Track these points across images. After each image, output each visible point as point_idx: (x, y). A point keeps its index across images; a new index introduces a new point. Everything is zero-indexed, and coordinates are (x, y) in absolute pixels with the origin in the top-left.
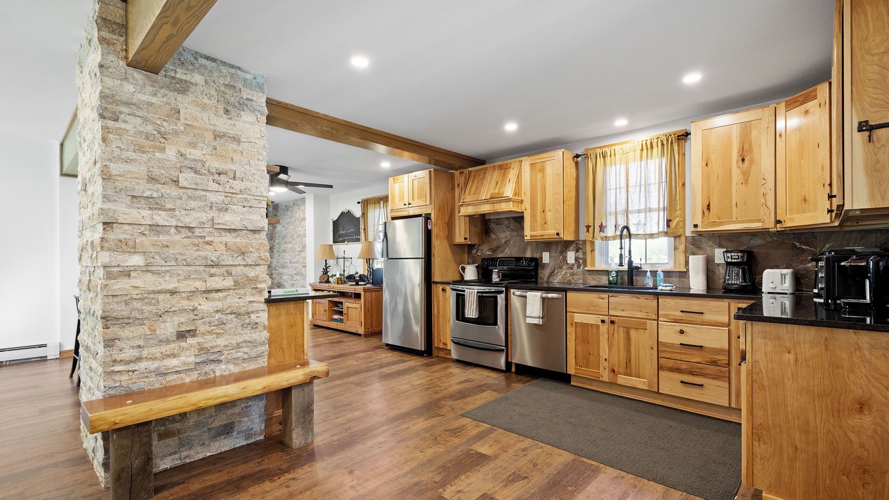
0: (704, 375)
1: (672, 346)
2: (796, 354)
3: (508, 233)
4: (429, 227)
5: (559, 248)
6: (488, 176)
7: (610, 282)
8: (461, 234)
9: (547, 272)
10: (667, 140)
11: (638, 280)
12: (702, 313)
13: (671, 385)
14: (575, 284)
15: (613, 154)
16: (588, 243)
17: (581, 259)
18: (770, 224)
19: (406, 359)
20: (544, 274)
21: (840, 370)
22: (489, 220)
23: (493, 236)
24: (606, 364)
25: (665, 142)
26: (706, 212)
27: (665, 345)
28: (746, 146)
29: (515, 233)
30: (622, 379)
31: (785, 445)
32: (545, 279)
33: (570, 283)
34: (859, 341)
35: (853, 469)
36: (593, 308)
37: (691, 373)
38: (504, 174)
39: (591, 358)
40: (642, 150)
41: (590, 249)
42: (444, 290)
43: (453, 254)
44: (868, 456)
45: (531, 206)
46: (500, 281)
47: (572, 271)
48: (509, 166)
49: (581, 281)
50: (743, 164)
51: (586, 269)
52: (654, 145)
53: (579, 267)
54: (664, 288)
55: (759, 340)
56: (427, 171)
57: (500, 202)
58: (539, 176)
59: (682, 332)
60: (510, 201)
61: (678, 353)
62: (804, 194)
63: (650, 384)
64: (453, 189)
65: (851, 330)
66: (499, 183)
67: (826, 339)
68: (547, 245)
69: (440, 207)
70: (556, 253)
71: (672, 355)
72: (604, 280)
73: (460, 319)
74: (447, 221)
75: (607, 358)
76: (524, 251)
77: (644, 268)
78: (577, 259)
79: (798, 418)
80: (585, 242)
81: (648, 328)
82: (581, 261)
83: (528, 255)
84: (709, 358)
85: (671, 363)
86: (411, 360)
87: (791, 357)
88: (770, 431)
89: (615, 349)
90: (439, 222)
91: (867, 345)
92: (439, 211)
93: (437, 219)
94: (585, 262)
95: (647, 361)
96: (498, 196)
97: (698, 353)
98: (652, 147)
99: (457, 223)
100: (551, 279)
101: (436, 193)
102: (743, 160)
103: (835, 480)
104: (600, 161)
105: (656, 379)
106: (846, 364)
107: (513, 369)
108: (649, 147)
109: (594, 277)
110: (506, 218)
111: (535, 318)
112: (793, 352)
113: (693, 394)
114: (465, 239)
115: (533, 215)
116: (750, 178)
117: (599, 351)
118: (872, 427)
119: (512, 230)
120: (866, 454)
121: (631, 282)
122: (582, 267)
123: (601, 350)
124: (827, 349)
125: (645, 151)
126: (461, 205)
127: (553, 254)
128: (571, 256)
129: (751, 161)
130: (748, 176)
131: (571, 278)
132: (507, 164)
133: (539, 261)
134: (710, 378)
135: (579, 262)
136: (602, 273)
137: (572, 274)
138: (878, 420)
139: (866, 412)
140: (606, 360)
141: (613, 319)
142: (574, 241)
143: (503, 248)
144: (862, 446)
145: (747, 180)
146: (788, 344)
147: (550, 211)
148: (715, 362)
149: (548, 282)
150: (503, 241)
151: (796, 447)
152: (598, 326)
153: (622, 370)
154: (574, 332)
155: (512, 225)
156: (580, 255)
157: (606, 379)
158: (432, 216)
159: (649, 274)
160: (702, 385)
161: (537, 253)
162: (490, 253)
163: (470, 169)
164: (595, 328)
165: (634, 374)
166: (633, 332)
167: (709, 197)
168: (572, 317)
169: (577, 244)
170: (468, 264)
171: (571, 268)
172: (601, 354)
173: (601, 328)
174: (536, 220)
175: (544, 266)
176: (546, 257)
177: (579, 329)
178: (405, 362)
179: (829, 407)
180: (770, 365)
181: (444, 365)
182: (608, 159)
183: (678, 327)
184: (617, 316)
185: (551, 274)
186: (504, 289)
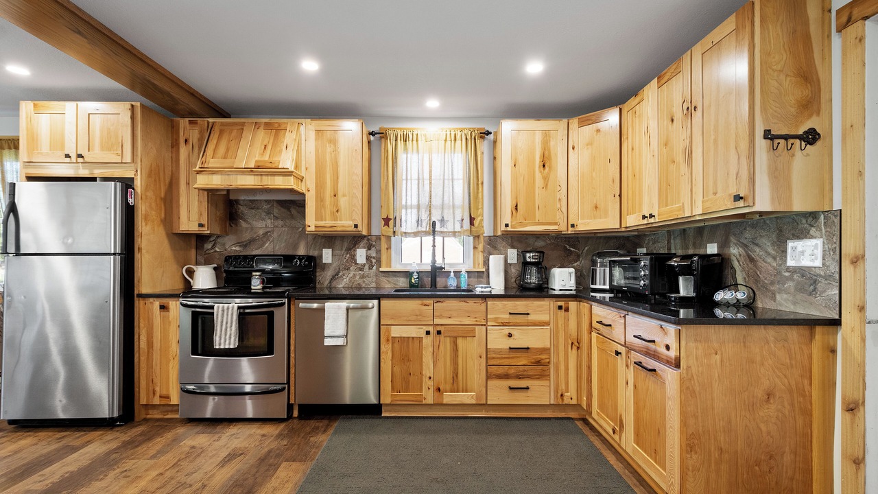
0: (529, 377)
1: (499, 351)
2: (722, 354)
3: (269, 221)
4: (131, 201)
5: (346, 245)
6: (248, 135)
7: (412, 285)
8: (192, 217)
9: (329, 274)
10: (471, 136)
11: (440, 282)
12: (528, 314)
13: (499, 394)
14: (367, 288)
15: (415, 139)
16: (383, 239)
17: (374, 258)
18: (562, 227)
19: (77, 443)
20: (324, 278)
21: (754, 365)
22: (237, 201)
23: (244, 224)
24: (430, 383)
25: (469, 137)
26: (514, 212)
27: (495, 350)
28: (546, 153)
29: (280, 223)
30: (449, 398)
31: (712, 449)
32: (326, 283)
33: (360, 288)
34: (767, 336)
35: (763, 458)
36: (414, 317)
37: (518, 377)
38: (276, 136)
39: (412, 379)
40: (446, 140)
41: (386, 246)
42: (163, 308)
43: (173, 247)
44: (773, 442)
45: (316, 187)
46: (264, 288)
47: (362, 273)
48: (283, 127)
49: (374, 285)
50: (544, 169)
51: (381, 270)
52: (458, 137)
53: (371, 267)
54: (484, 290)
55: (691, 344)
56: (127, 105)
57: (273, 174)
58: (329, 149)
59: (510, 335)
60: (291, 175)
61: (506, 358)
62: (595, 202)
63: (478, 398)
64: (175, 146)
65: (762, 326)
66: (269, 147)
67: (744, 336)
68: (329, 239)
69: (151, 171)
70: (342, 250)
71: (501, 361)
72: (402, 283)
73: (200, 351)
74: (163, 195)
75: (432, 376)
76: (296, 246)
77: (447, 269)
78: (368, 258)
79: (723, 420)
80: (378, 238)
81: (477, 335)
82: (374, 261)
83: (302, 251)
84: (534, 359)
85: (501, 370)
86: (89, 442)
87: (718, 357)
88: (700, 439)
89: (440, 364)
90: (150, 194)
91: (772, 339)
92: (149, 176)
93: (147, 188)
94: (379, 262)
95: (474, 370)
96: (270, 165)
97: (524, 355)
98: (455, 140)
99: (183, 200)
100: (334, 284)
101: (145, 145)
102: (544, 166)
103: (750, 474)
104: (400, 144)
105: (484, 389)
106: (758, 358)
107: (296, 413)
108: (453, 139)
109: (390, 279)
110: (266, 201)
111: (338, 337)
112: (719, 353)
113: (520, 399)
114: (201, 225)
115: (320, 199)
116: (549, 184)
117: (422, 369)
118: (776, 414)
119: (276, 218)
120: (771, 440)
121: (434, 284)
122: (374, 268)
123: (424, 367)
124: (745, 346)
125: (448, 142)
126: (198, 172)
127: (338, 252)
128: (361, 255)
129: (550, 167)
130: (548, 181)
131: (360, 281)
132: (280, 124)
133: (318, 261)
134: (534, 379)
135: (371, 262)
136: (398, 275)
137: (363, 277)
138: (780, 407)
139: (772, 401)
140: (430, 378)
141: (439, 328)
142: (365, 236)
143: (261, 242)
144: (769, 433)
145: (547, 185)
146: (716, 345)
147: (344, 196)
148: (539, 362)
149: (330, 288)
150: (261, 232)
151: (721, 449)
152: (420, 339)
153: (448, 387)
154: (391, 349)
155: (276, 211)
156: (373, 253)
157: (430, 401)
158: (138, 183)
159: (452, 274)
160: (528, 388)
161: (315, 250)
162: (237, 248)
163: (211, 120)
164: (417, 343)
165: (461, 389)
166: (460, 342)
167: (517, 198)
168: (388, 331)
169: (368, 240)
170: (197, 264)
171: (361, 269)
172: (424, 373)
173: (424, 341)
174: (323, 206)
175: (325, 267)
176: (327, 256)
177: (397, 345)
178: (75, 449)
179: (747, 403)
180: (700, 369)
181: (169, 435)
182: (409, 144)
183: (507, 330)
184: (442, 325)
185: (333, 277)
186: (286, 300)
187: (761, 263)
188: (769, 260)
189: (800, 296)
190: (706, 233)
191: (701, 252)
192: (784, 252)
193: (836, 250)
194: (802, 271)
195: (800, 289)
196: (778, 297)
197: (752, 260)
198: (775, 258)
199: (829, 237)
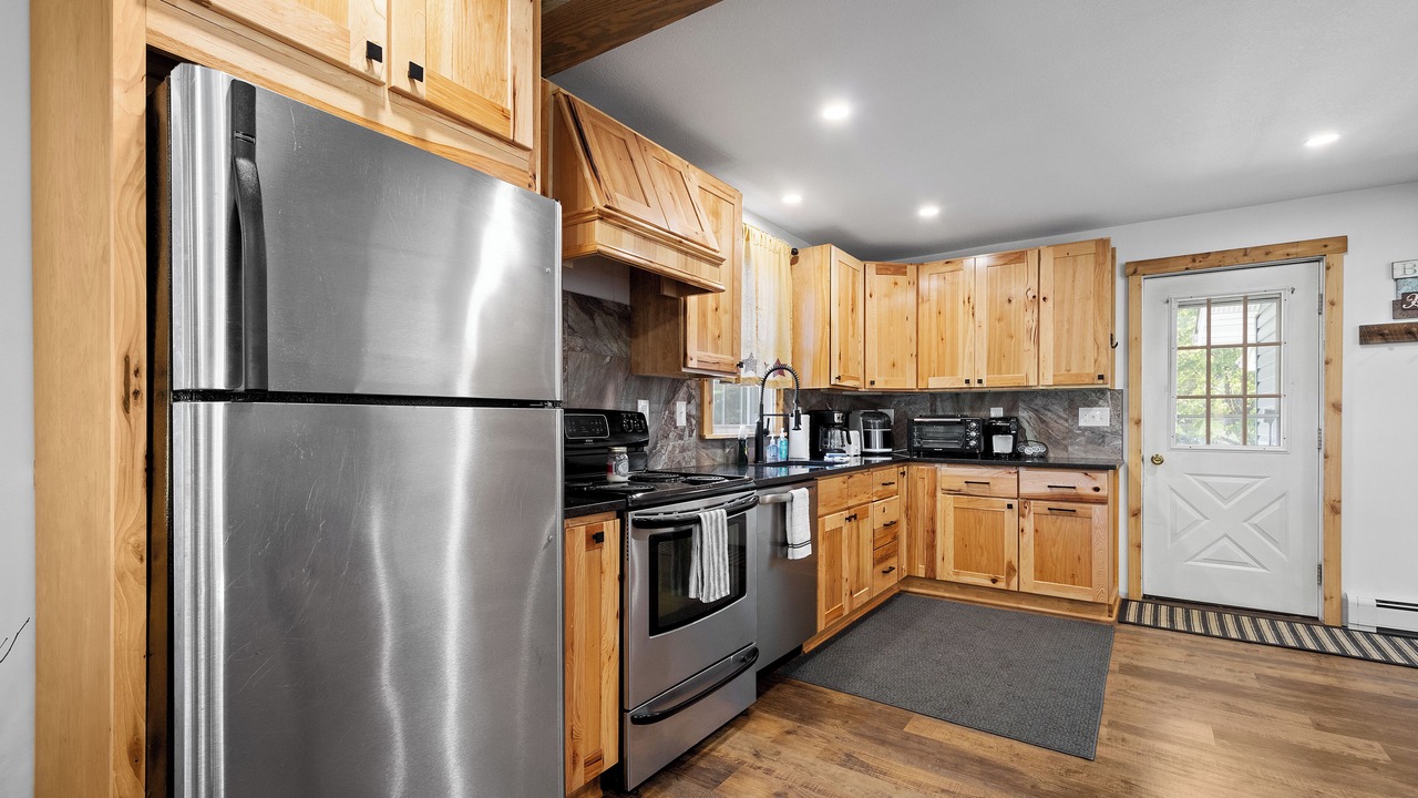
5: (665, 393)
13: (878, 582)
17: (695, 416)
24: (847, 586)
27: (877, 531)
28: (855, 296)
30: (856, 601)
36: (838, 501)
37: (886, 557)
39: (836, 586)
41: (709, 399)
47: (681, 443)
49: (693, 463)
50: (853, 314)
51: (703, 436)
53: (691, 433)
59: (884, 511)
61: (882, 537)
62: (892, 359)
63: (870, 592)
68: (645, 381)
70: (660, 401)
71: (880, 543)
72: (720, 457)
76: (601, 395)
78: (688, 417)
80: (698, 384)
81: (869, 514)
82: (695, 421)
83: (610, 403)
84: (893, 534)
85: (879, 554)
94: (701, 423)
102: (853, 310)
105: (872, 581)
109: (709, 453)
115: (701, 313)
122: (696, 433)
123: (843, 567)
126: (603, 216)
127: (655, 406)
128: (681, 412)
135: (692, 424)
136: (717, 444)
137: (682, 450)
140: (847, 580)
141: (851, 512)
147: (726, 312)
148: (895, 536)
153: (855, 587)
156: (694, 409)
157: (846, 611)
159: (773, 441)
161: (627, 401)
164: (839, 536)
165: (861, 585)
166: (861, 526)
167: (840, 345)
168: (824, 525)
169: (688, 386)
171: (681, 437)
173: (843, 531)
174: (705, 325)
183: (883, 504)
184: (852, 507)
185: (651, 451)
187: (1052, 424)
188: (1062, 421)
189: (1090, 447)
190: (987, 398)
191: (983, 414)
192: (1076, 416)
193: (1118, 414)
194: (1092, 430)
195: (1090, 441)
196: (1070, 448)
197: (1043, 422)
198: (1067, 421)
199: (1114, 407)
